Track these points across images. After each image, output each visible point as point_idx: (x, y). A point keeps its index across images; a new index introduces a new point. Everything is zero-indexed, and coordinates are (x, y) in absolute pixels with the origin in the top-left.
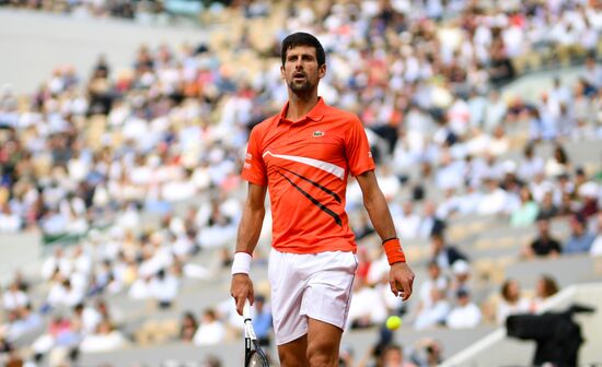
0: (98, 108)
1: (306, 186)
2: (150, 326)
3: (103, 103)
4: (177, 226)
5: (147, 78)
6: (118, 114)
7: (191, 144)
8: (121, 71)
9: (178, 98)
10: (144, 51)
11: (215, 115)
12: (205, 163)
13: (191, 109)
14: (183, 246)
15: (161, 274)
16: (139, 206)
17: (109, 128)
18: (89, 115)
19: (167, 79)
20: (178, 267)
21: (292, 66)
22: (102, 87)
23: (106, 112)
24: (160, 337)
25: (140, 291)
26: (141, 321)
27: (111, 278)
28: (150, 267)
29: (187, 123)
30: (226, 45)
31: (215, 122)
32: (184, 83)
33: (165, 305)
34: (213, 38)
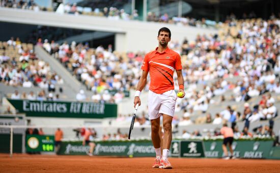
0: (185, 53)
1: (163, 72)
2: (199, 118)
3: (186, 52)
4: (208, 89)
5: (199, 44)
6: (190, 55)
7: (212, 64)
8: (192, 42)
9: (208, 51)
10: (199, 36)
11: (220, 55)
12: (216, 70)
13: (212, 54)
14: (210, 95)
15: (203, 103)
16: (197, 82)
17: (188, 59)
18: (182, 55)
19: (205, 44)
20: (208, 101)
21: (162, 37)
22: (186, 47)
23: (187, 54)
24: (202, 122)
25: (196, 108)
26: (197, 117)
27: (188, 104)
28: (200, 101)
29: (211, 58)
30: (223, 34)
31: (220, 57)
32: (210, 46)
33: (204, 112)
34: (219, 32)
